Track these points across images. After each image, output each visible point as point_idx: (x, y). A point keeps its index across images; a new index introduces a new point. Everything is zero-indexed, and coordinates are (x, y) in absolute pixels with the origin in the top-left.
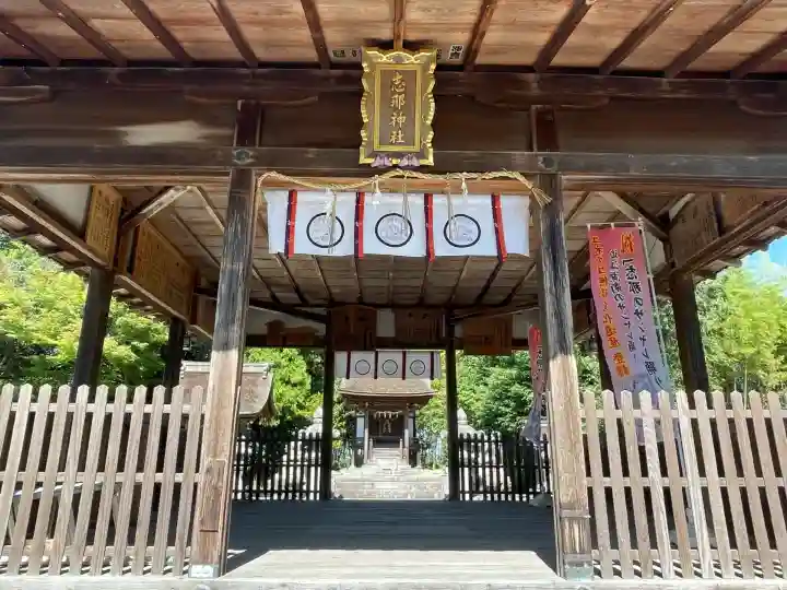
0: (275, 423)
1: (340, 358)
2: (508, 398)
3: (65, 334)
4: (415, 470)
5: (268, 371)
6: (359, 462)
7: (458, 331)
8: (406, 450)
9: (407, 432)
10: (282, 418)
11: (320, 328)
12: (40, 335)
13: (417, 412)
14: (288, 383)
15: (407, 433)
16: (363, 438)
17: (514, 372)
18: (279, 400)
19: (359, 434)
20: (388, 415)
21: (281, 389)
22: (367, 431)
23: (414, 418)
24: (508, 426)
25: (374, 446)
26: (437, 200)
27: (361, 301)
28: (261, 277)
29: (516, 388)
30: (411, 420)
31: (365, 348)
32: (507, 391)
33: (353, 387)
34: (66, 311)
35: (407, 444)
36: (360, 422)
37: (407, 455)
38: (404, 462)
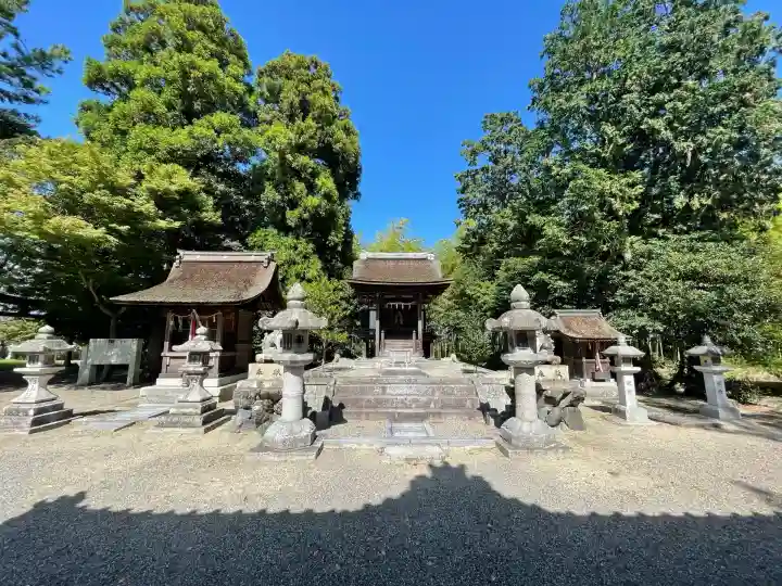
4: (429, 362)
6: (371, 354)
8: (420, 342)
9: (419, 324)
16: (375, 330)
19: (372, 325)
22: (378, 322)
23: (424, 311)
25: (386, 338)
30: (422, 313)
35: (420, 336)
36: (373, 315)
37: (421, 346)
38: (417, 354)
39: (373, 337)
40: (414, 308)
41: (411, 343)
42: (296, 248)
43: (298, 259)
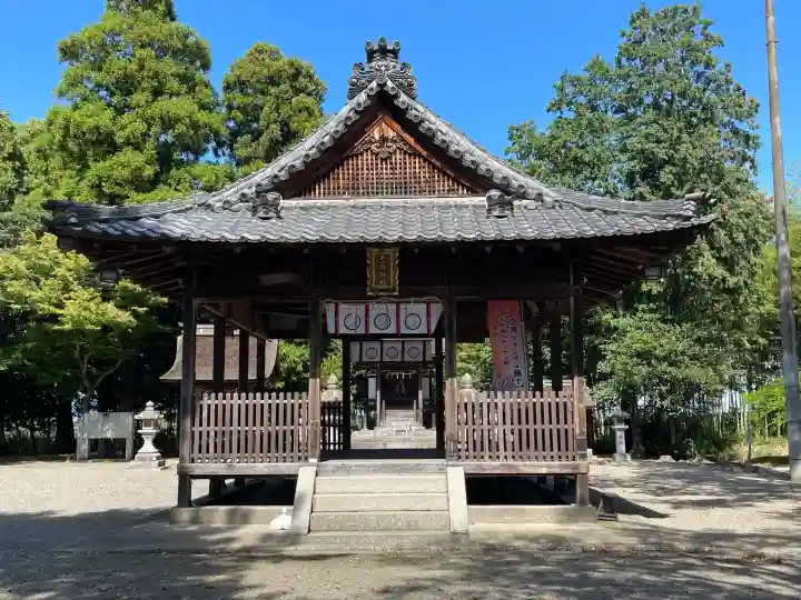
3: (68, 303)
6: (371, 425)
8: (420, 411)
9: (421, 393)
12: (46, 306)
16: (375, 401)
19: (371, 395)
20: (400, 376)
22: (379, 392)
25: (386, 407)
26: (402, 306)
34: (64, 279)
35: (421, 406)
36: (372, 383)
37: (421, 416)
38: (417, 423)
39: (374, 408)
40: (415, 377)
41: (412, 413)
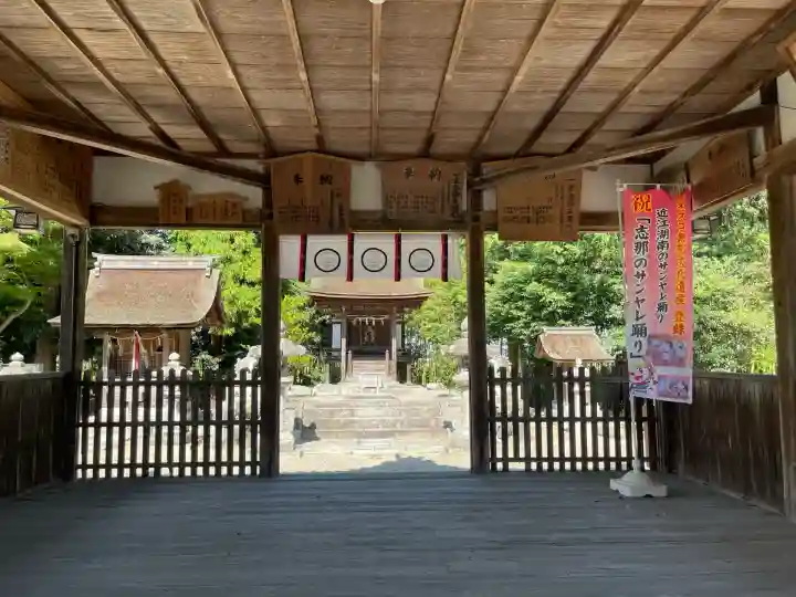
0: (229, 331)
1: (289, 246)
2: (522, 298)
4: (404, 387)
5: (215, 266)
6: (335, 379)
7: (489, 200)
8: (394, 363)
9: (394, 342)
10: (237, 325)
11: (253, 195)
13: (406, 316)
14: (242, 282)
15: (395, 344)
16: (340, 350)
17: (531, 267)
18: (232, 302)
19: (334, 345)
20: (370, 322)
21: (231, 289)
22: (344, 341)
23: (403, 324)
24: (521, 334)
25: (353, 358)
27: (321, 147)
28: (116, 83)
29: (533, 287)
30: (399, 327)
31: (331, 230)
32: (521, 290)
33: (325, 287)
35: (394, 356)
36: (337, 330)
37: (394, 369)
38: (390, 378)
39: (339, 359)
40: (388, 323)
41: (383, 364)
42: (232, 241)
43: (237, 256)
